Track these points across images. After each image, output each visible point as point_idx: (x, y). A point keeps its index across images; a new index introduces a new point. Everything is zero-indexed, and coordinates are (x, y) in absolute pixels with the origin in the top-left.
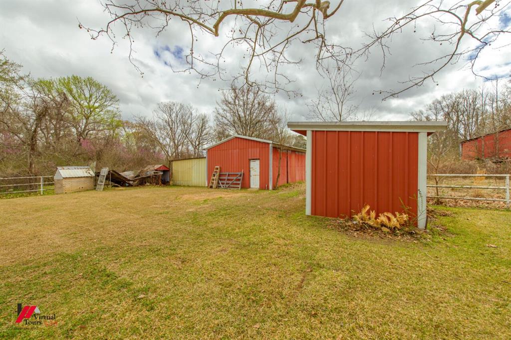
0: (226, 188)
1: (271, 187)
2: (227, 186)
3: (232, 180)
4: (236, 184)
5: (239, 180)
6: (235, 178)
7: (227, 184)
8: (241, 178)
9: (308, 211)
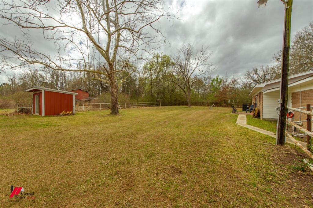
9: (43, 114)
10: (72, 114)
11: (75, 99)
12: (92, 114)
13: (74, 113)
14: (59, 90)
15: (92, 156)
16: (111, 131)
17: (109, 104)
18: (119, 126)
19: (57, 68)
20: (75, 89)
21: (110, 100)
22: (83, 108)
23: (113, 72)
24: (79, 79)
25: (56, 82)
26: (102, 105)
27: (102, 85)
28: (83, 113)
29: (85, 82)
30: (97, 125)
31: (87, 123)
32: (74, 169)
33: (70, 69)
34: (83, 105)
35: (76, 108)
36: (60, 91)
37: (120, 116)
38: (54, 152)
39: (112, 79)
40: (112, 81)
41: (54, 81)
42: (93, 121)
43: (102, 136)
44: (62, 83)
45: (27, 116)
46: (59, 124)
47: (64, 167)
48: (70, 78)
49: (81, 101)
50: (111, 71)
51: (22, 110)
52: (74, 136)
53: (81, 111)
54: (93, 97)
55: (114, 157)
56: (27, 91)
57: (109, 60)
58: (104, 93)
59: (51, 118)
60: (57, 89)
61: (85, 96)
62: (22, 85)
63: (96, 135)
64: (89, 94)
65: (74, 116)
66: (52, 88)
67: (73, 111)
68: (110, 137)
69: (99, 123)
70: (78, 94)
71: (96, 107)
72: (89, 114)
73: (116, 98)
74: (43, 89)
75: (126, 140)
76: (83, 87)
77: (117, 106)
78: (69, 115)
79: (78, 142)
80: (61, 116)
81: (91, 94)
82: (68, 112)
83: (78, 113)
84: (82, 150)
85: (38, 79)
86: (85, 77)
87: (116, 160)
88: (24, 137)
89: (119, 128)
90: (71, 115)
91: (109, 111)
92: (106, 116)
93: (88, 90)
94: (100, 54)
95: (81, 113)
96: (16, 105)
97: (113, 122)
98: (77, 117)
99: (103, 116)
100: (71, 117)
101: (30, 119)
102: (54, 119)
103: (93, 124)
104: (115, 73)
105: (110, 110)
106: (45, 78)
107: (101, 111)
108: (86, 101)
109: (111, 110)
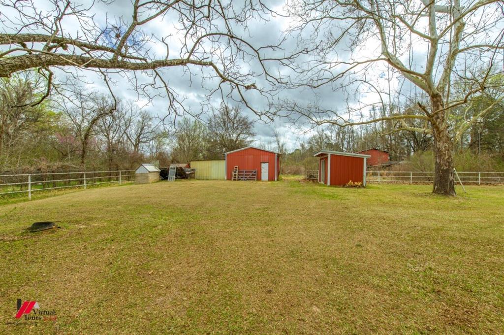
0: (245, 180)
1: (276, 179)
2: (246, 179)
3: (249, 175)
4: (253, 178)
5: (254, 175)
6: (251, 174)
7: (245, 178)
8: (256, 174)
9: (329, 184)
10: (362, 186)
11: (367, 163)
12: (393, 189)
13: (364, 185)
14: (345, 153)
15: (391, 250)
16: (431, 224)
17: (431, 174)
18: (452, 219)
19: (345, 124)
20: (366, 150)
21: (434, 166)
22: (379, 178)
23: (441, 108)
24: (374, 133)
25: (342, 142)
26: (413, 174)
27: (415, 138)
28: (378, 186)
29: (382, 137)
30: (401, 208)
31: (384, 203)
32: (365, 255)
33: (361, 121)
34: (379, 174)
35: (367, 178)
36: (347, 153)
37: (457, 199)
38: (342, 228)
39: (437, 123)
40: (437, 128)
41: (340, 141)
42: (395, 200)
43: (409, 227)
44: (349, 143)
45: (314, 184)
46: (346, 198)
47: (353, 249)
48: (359, 133)
49: (376, 167)
50: (435, 108)
51: (310, 177)
52: (365, 216)
53: (375, 182)
54: (397, 160)
55: (433, 267)
56: (315, 155)
57: (431, 89)
58: (420, 151)
59: (336, 189)
60: (343, 151)
61: (382, 159)
62: (310, 149)
63: (400, 224)
64: (390, 156)
65: (365, 189)
66: (337, 151)
67: (362, 182)
68: (426, 233)
69: (406, 205)
70: (370, 156)
71: (402, 179)
72: (388, 189)
73: (449, 162)
74: (330, 152)
75: (468, 248)
76: (379, 145)
77: (451, 178)
78: (358, 188)
79: (370, 226)
80: (347, 187)
81: (393, 155)
82: (356, 183)
83: (370, 185)
84: (376, 237)
85: (323, 140)
86: (382, 128)
87: (436, 273)
88: (314, 205)
89: (452, 222)
90: (359, 187)
91: (429, 188)
92: (421, 196)
93: (388, 149)
94: (412, 83)
95: (375, 186)
96: (305, 171)
97: (439, 209)
98: (370, 191)
99: (416, 195)
100: (360, 190)
101: (317, 188)
102: (340, 191)
103: (394, 205)
104: (446, 111)
105: (432, 186)
106: (330, 138)
107: (412, 185)
108: (384, 168)
109: (435, 186)
